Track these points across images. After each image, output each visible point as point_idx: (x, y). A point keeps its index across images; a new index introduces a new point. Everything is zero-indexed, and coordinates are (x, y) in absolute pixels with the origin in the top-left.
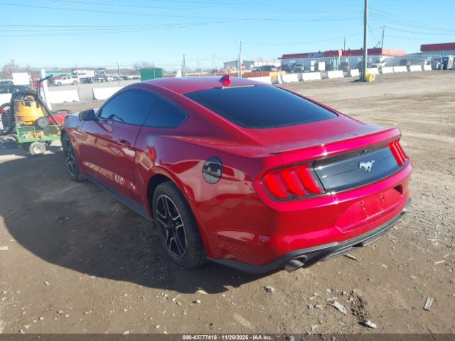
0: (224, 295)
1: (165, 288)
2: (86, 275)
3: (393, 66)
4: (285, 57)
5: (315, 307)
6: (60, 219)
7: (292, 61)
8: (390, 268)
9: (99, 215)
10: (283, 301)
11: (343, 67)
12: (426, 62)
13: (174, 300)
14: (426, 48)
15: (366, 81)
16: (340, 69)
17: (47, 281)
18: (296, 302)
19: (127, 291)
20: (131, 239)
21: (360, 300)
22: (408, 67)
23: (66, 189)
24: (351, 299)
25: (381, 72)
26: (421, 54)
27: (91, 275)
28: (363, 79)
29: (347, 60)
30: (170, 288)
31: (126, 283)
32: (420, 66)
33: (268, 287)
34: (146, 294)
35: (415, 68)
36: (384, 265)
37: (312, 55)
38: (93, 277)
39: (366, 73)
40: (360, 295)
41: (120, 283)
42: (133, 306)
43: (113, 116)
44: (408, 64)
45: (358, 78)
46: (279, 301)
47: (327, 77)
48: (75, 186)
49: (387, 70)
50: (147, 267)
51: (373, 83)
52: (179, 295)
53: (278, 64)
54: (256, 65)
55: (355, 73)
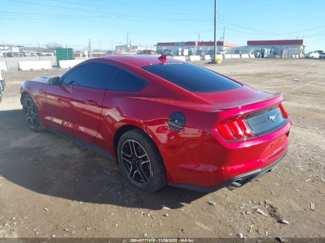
0: (183, 210)
1: (139, 207)
2: (75, 201)
3: (231, 54)
4: (159, 44)
5: (246, 213)
6: (35, 161)
7: (164, 48)
8: (281, 185)
9: (64, 156)
10: (223, 211)
11: (199, 53)
12: (251, 53)
13: (149, 215)
14: (250, 43)
15: (215, 63)
16: (197, 54)
17: (45, 207)
18: (233, 211)
19: (111, 211)
20: (98, 173)
21: (272, 207)
22: (240, 55)
23: (29, 138)
24: (267, 206)
25: (224, 58)
26: (247, 47)
27: (79, 201)
28: (213, 62)
29: (201, 49)
30: (143, 207)
31: (109, 206)
32: (248, 55)
33: (210, 202)
34: (127, 212)
35: (245, 56)
36: (276, 184)
37: (178, 44)
38: (80, 202)
39: (216, 58)
40: (271, 203)
41: (103, 206)
42: (121, 221)
43: (72, 82)
44: (240, 53)
45: (210, 61)
46: (222, 211)
47: (189, 60)
48: (35, 136)
49: (228, 56)
50: (119, 193)
51: (221, 65)
52: (152, 212)
53: (155, 49)
54: (139, 49)
55: (208, 58)
